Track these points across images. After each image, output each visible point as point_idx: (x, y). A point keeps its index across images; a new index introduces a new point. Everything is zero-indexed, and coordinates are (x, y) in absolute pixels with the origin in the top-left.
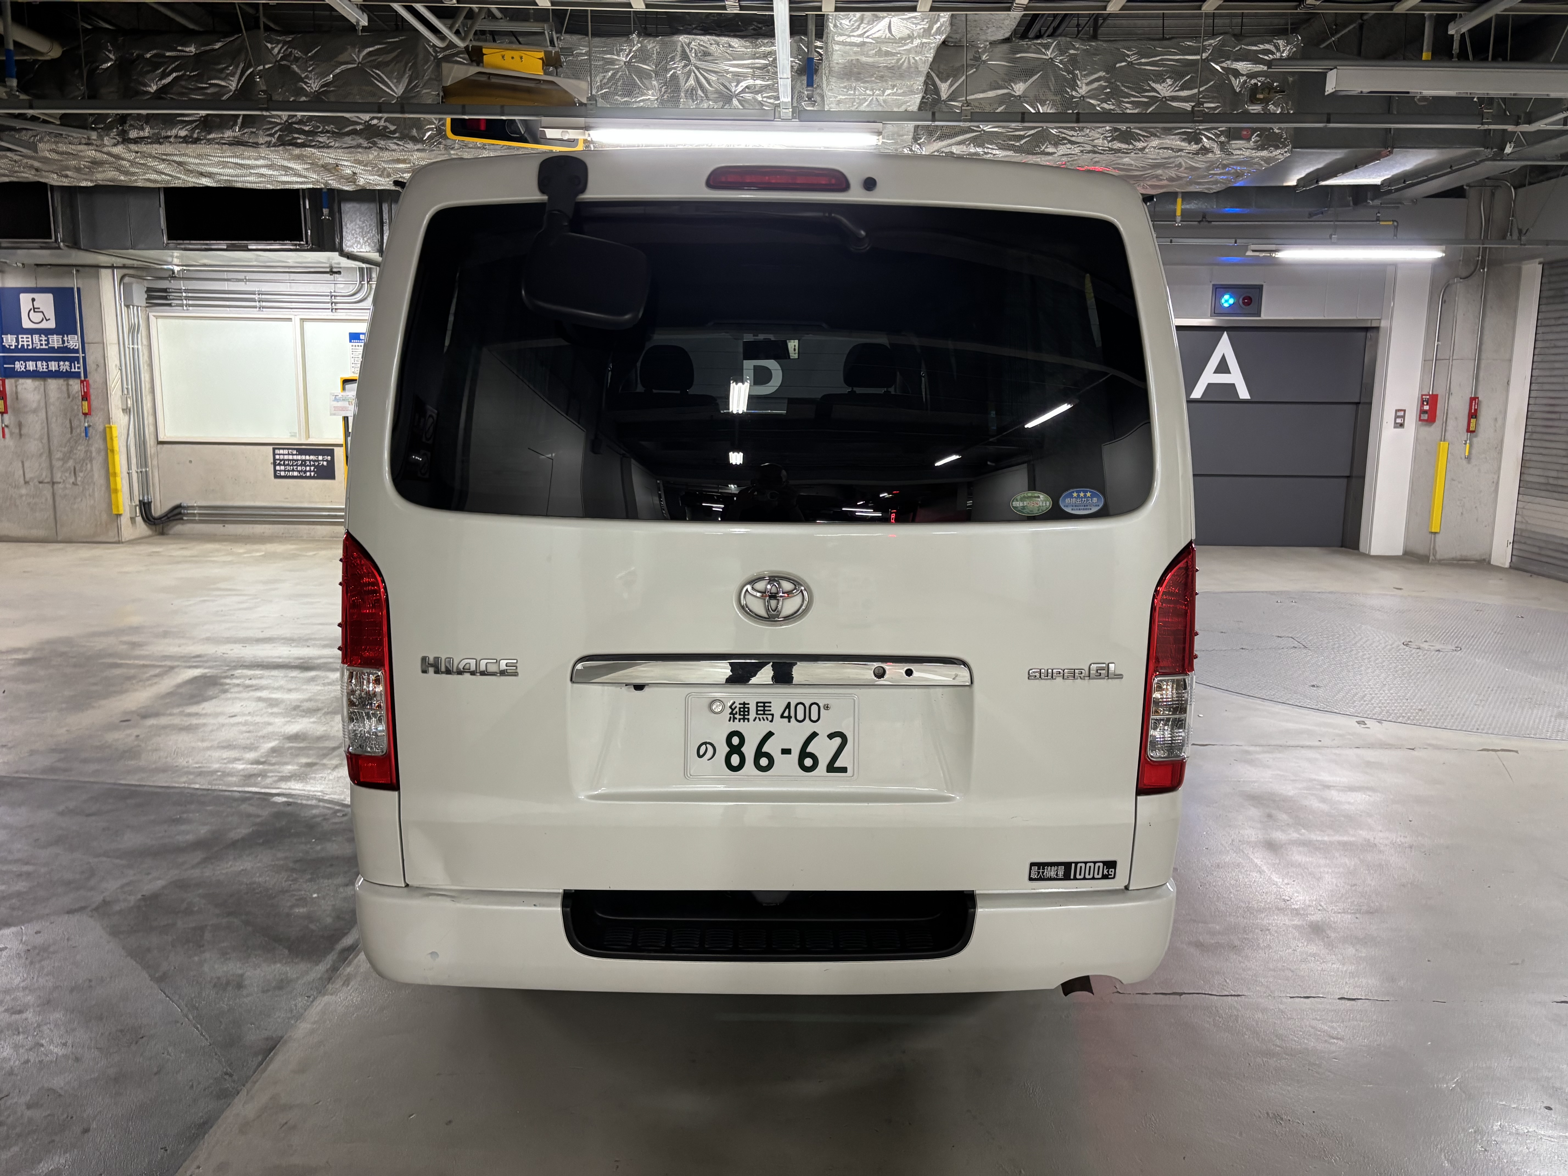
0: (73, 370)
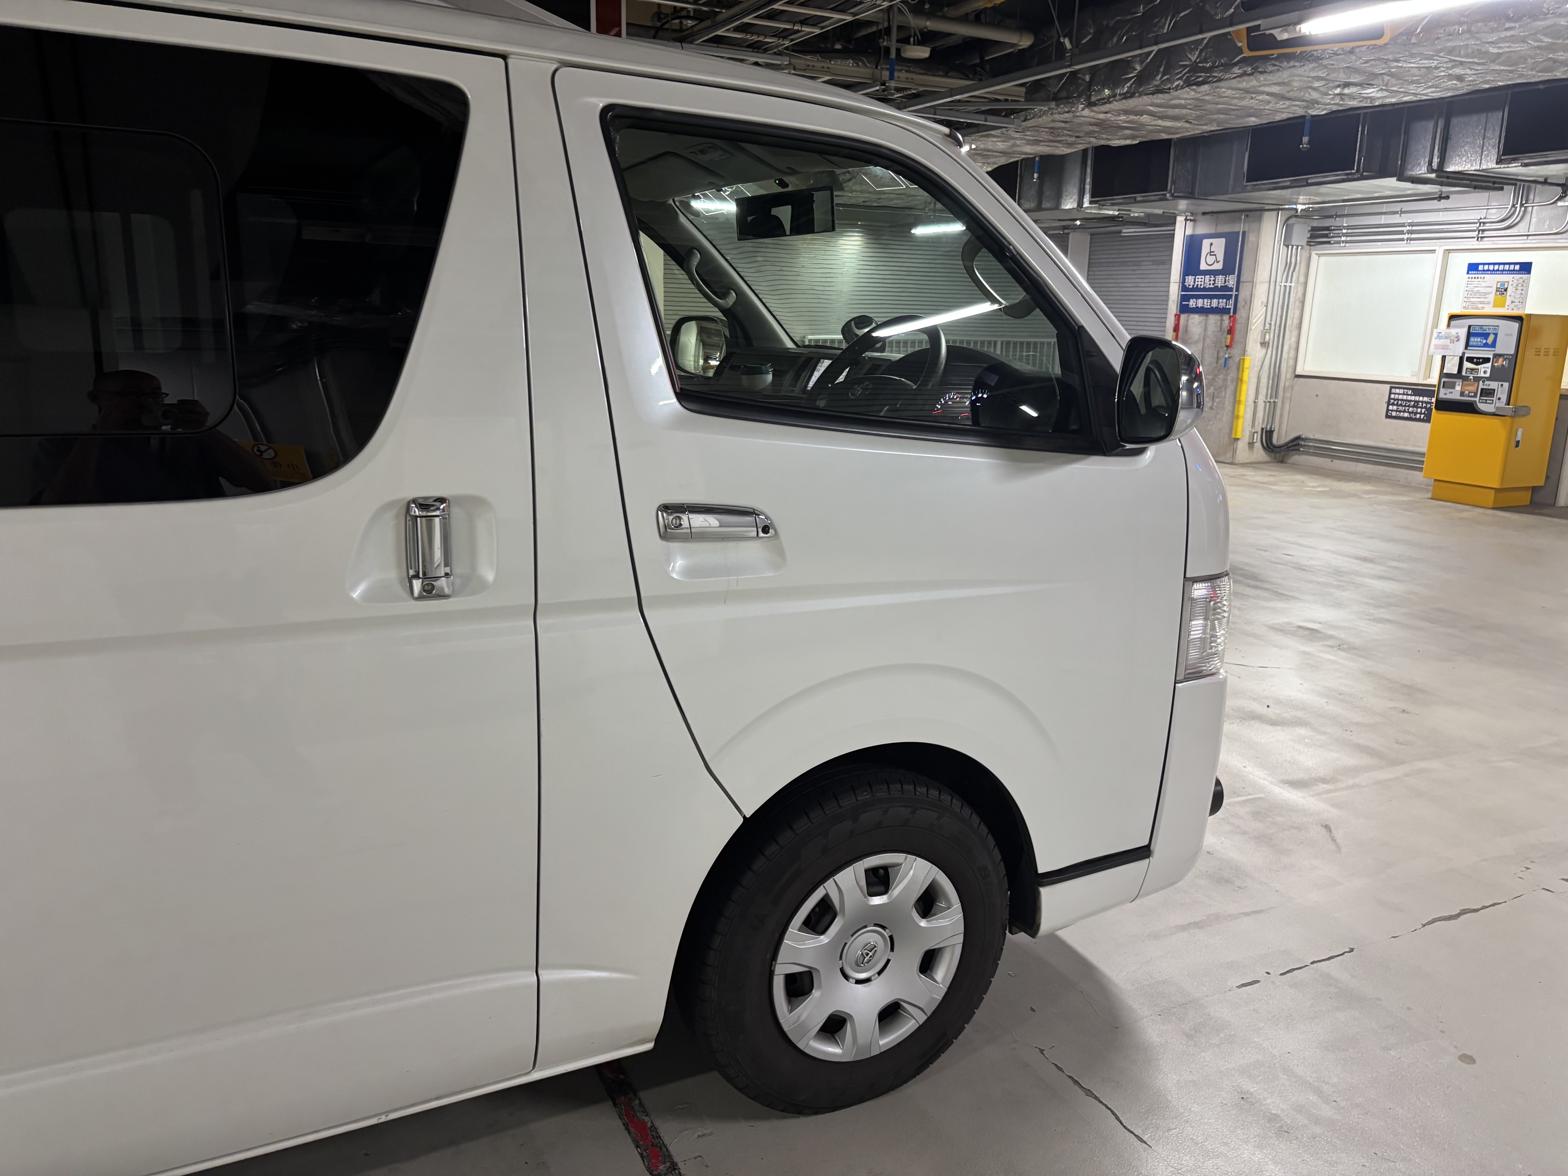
0: (1227, 307)
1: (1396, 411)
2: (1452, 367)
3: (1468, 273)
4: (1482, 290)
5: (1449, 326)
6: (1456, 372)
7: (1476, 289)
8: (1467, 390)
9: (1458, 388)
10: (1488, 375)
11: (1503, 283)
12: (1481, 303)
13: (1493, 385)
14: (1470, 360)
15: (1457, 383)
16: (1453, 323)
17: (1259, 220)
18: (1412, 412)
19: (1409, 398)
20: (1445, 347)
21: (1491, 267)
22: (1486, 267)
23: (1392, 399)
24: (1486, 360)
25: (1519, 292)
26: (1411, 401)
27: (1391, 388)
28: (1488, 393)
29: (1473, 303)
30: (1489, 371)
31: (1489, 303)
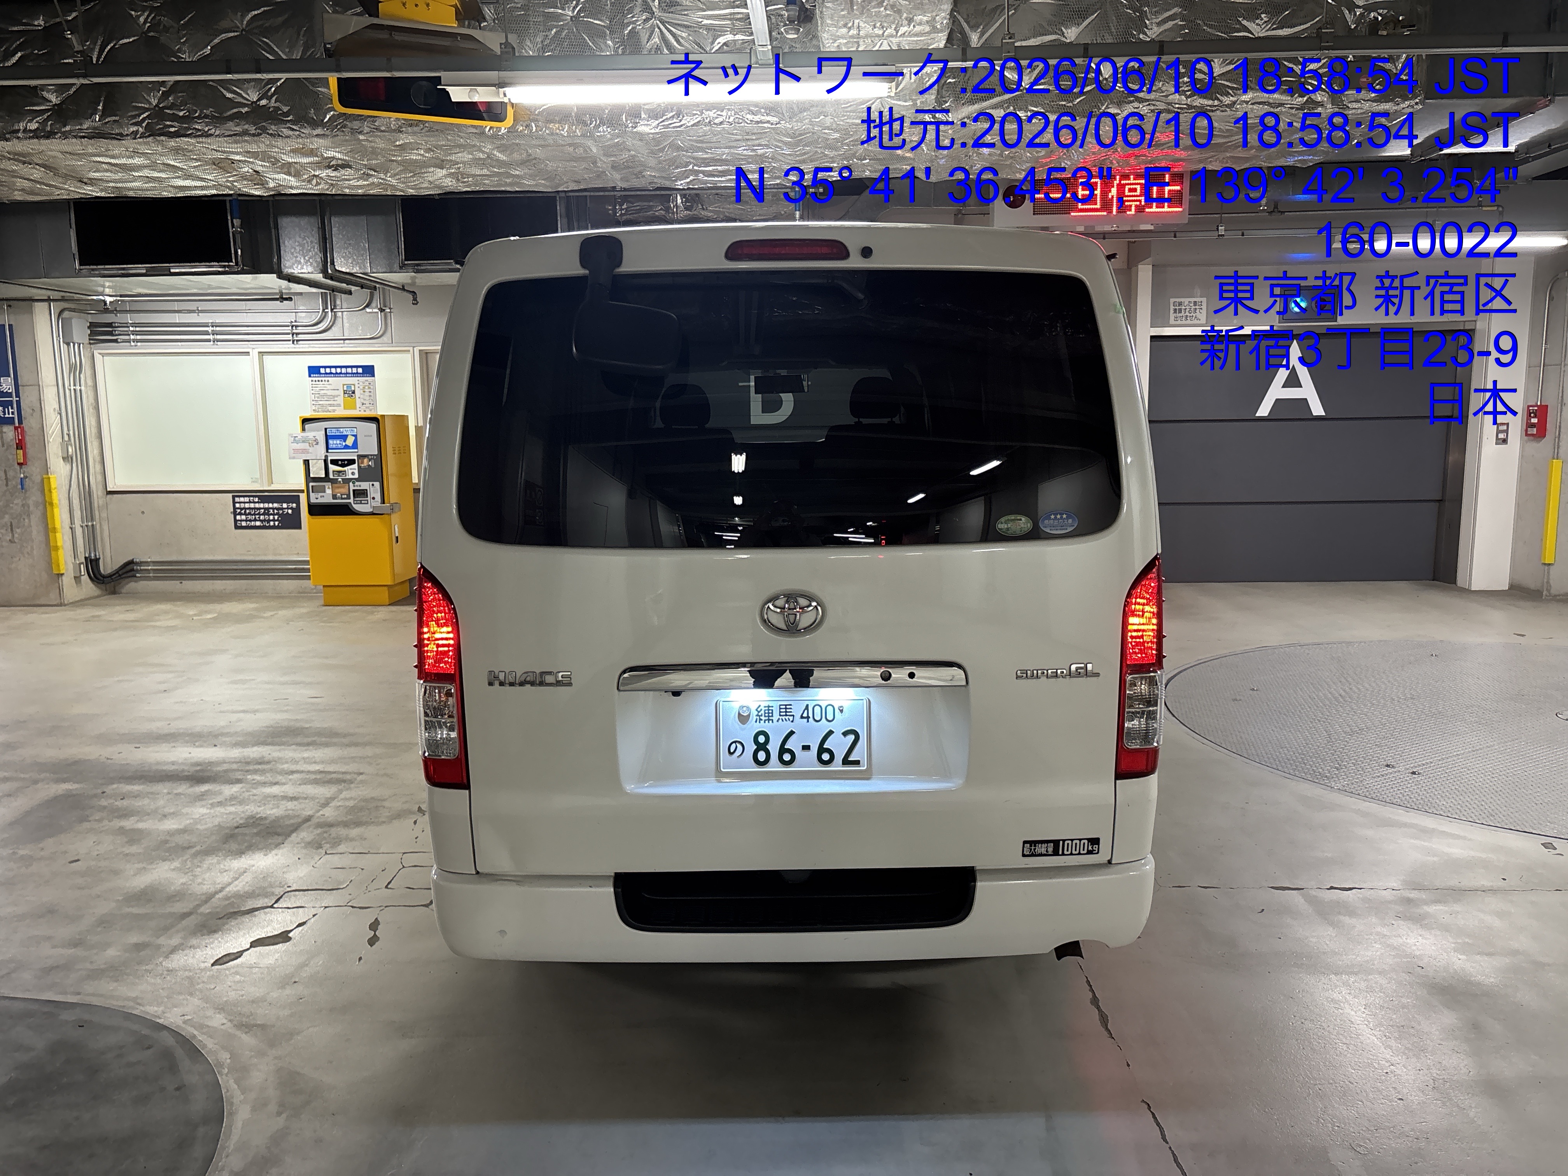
0: (7, 416)
1: (246, 521)
2: (317, 471)
3: (310, 376)
4: (329, 393)
5: (304, 429)
6: (323, 476)
7: (322, 392)
8: (339, 493)
9: (329, 491)
10: (356, 476)
11: (349, 386)
12: (331, 405)
13: (364, 485)
14: (334, 462)
15: (327, 487)
16: (307, 426)
17: (31, 312)
18: (265, 520)
19: (257, 505)
20: (304, 451)
21: (333, 370)
22: (328, 370)
23: (238, 508)
24: (351, 462)
25: (367, 394)
26: (260, 509)
27: (234, 497)
28: (360, 494)
29: (322, 405)
30: (356, 472)
31: (339, 405)
